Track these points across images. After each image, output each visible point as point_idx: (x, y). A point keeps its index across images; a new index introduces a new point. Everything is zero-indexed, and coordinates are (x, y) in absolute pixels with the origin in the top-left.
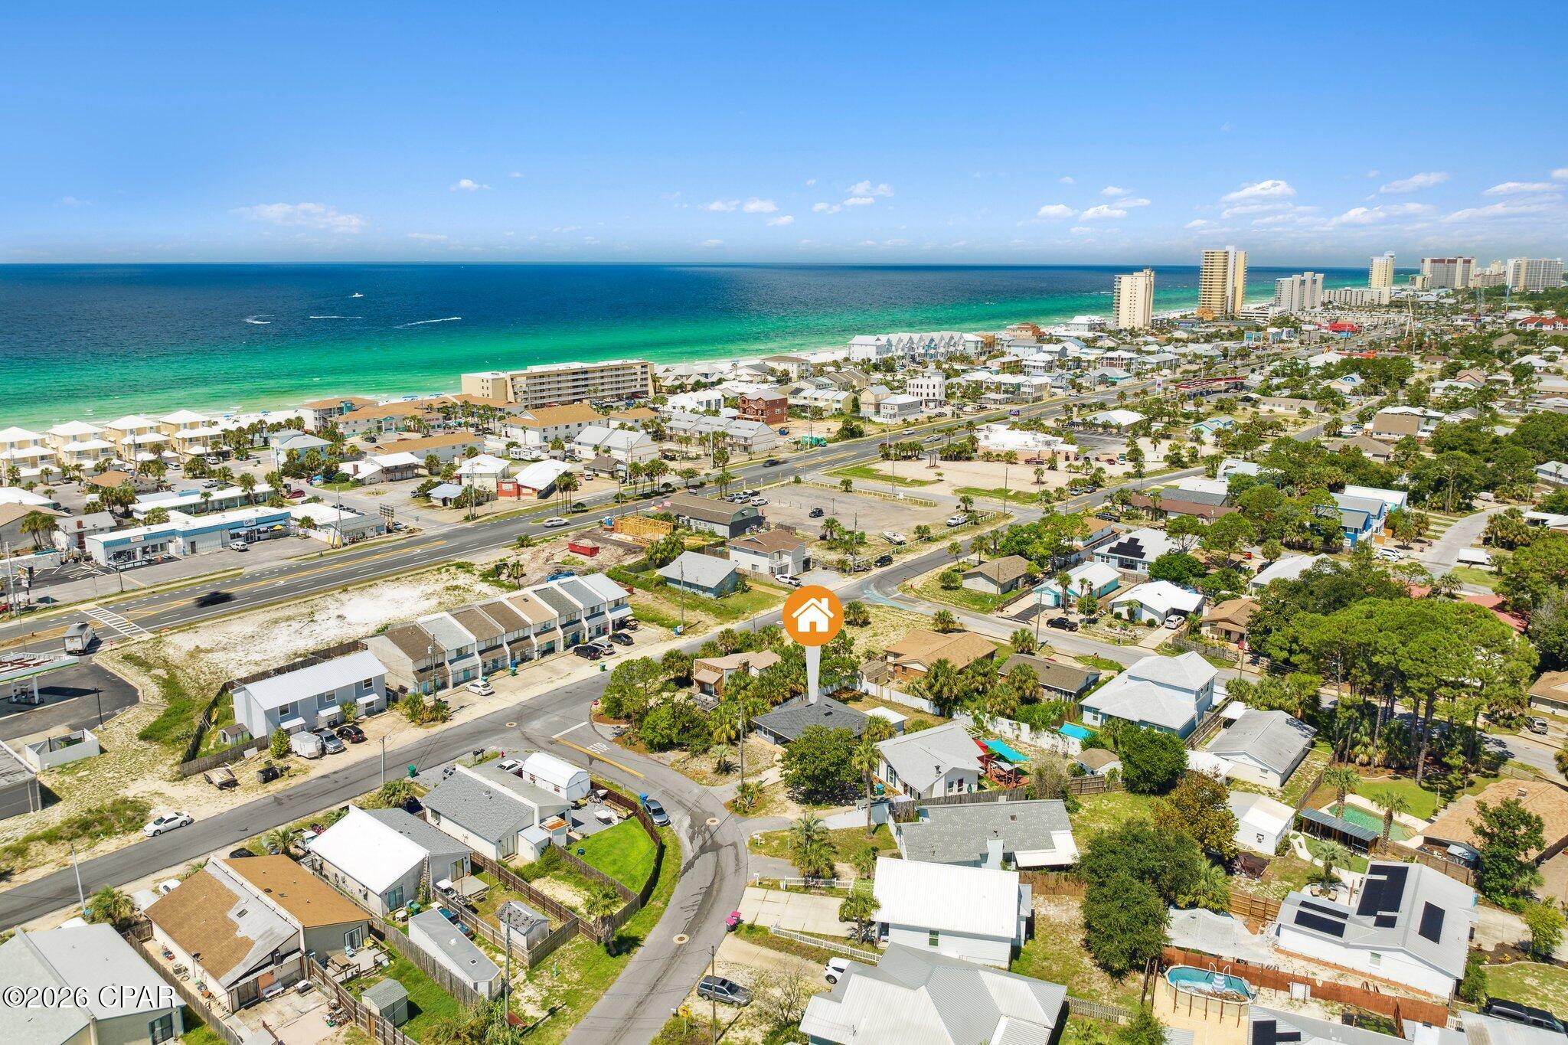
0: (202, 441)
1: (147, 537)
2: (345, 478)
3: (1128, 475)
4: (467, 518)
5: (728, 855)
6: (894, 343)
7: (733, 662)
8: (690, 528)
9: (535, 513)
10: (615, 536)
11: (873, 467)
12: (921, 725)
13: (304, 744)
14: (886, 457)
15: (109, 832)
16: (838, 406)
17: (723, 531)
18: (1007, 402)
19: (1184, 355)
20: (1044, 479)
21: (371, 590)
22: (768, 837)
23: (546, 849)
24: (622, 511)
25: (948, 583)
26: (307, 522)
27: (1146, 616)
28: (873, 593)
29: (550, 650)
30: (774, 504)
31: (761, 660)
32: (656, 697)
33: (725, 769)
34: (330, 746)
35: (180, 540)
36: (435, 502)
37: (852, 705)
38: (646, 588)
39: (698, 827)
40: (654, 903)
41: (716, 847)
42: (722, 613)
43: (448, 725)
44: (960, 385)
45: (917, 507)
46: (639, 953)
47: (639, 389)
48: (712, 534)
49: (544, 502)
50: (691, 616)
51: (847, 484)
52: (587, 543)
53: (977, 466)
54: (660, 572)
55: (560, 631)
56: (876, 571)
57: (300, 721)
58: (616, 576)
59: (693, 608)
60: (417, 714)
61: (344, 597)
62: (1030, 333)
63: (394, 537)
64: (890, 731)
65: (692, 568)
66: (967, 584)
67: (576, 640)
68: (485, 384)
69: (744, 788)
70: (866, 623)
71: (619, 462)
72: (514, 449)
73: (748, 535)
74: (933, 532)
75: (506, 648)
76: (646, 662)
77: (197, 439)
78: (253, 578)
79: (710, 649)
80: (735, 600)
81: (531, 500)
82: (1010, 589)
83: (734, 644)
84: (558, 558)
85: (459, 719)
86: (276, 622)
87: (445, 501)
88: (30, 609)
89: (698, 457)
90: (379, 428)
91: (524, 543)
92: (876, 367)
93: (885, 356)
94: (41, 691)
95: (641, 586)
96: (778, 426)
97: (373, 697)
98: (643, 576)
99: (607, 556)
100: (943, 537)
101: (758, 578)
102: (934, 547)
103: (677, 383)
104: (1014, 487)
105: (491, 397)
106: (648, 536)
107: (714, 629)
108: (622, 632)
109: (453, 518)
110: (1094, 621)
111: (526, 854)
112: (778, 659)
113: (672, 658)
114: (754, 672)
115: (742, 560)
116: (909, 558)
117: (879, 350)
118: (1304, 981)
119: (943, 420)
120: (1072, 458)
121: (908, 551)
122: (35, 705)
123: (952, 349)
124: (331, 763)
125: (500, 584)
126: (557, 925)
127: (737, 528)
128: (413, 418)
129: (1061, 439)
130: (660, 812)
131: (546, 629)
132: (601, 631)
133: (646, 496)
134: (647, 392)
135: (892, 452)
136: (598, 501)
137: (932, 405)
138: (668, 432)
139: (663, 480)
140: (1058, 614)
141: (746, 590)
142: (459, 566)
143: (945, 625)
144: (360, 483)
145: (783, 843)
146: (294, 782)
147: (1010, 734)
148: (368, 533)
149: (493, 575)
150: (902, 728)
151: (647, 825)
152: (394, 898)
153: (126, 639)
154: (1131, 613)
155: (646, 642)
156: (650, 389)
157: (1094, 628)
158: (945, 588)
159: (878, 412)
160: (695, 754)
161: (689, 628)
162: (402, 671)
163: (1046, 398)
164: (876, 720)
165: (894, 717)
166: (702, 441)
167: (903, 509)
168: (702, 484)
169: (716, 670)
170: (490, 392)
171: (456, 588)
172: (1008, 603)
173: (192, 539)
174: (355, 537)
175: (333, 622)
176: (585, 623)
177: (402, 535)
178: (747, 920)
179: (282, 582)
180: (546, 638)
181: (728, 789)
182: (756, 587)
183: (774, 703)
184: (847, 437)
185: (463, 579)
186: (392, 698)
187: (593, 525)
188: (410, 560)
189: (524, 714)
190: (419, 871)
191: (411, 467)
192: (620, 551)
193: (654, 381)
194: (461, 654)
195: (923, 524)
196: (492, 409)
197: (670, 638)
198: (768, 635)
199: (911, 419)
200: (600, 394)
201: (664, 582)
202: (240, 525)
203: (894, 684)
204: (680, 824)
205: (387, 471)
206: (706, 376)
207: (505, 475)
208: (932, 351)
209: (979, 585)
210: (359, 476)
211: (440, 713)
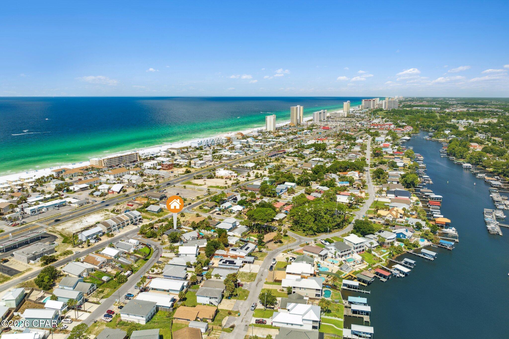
0: (32, 182)
1: (38, 208)
2: (71, 191)
3: (245, 181)
4: (103, 199)
5: (160, 250)
6: (203, 142)
7: (160, 224)
8: (151, 199)
9: (118, 197)
10: (136, 202)
11: (192, 181)
12: (190, 231)
13: (92, 241)
14: (195, 178)
15: (69, 254)
16: (186, 163)
17: (158, 199)
18: (228, 160)
19: (277, 142)
20: (227, 183)
21: (90, 216)
22: (166, 247)
23: (134, 251)
24: (137, 195)
25: (201, 208)
26: (70, 203)
27: (233, 212)
28: (187, 211)
29: (128, 224)
30: (169, 192)
31: (165, 224)
32: (148, 230)
33: (159, 240)
34: (97, 241)
35: (45, 208)
36: (95, 196)
37: (180, 230)
38: (144, 212)
39: (155, 247)
40: (150, 255)
41: (158, 249)
42: (159, 216)
43: (114, 237)
44: (217, 156)
45: (199, 191)
46: (148, 261)
47: (135, 160)
48: (156, 200)
49: (119, 194)
50: (153, 217)
51: (185, 187)
52: (130, 204)
53: (215, 180)
54: (146, 209)
55: (130, 221)
56: (188, 206)
57: (91, 238)
58: (138, 210)
59: (153, 215)
60: (108, 235)
61: (85, 217)
62: (240, 135)
63: (89, 204)
64: (185, 233)
65: (152, 208)
66: (204, 208)
67: (132, 222)
68: (96, 162)
69: (162, 242)
70: (184, 216)
71: (134, 184)
72: (108, 181)
73: (163, 200)
74: (200, 197)
75: (121, 224)
76: (146, 225)
77: (30, 182)
78: (64, 215)
79: (156, 222)
80: (161, 213)
81: (116, 194)
82: (212, 208)
83: (160, 221)
84: (125, 207)
85: (115, 236)
86: (75, 223)
87: (97, 196)
88: (22, 224)
89: (152, 181)
90: (72, 176)
91: (118, 204)
92: (198, 149)
93: (200, 145)
94: (41, 237)
95: (143, 212)
96: (171, 170)
97: (101, 234)
98: (143, 210)
99: (135, 206)
100: (202, 198)
101: (165, 209)
102: (200, 200)
103: (146, 157)
104: (220, 185)
105: (98, 165)
106: (143, 201)
107: (157, 219)
108: (140, 221)
109: (100, 200)
110: (225, 213)
111: (132, 251)
112: (168, 223)
113: (150, 224)
114: (164, 225)
115: (162, 206)
116: (195, 203)
117: (199, 144)
118: (230, 256)
119: (211, 166)
120: (235, 177)
121: (195, 201)
122: (40, 240)
123: (219, 142)
124: (97, 244)
125: (115, 213)
126: (137, 258)
127: (161, 199)
128: (81, 173)
129: (234, 172)
130: (150, 245)
131: (127, 221)
132: (137, 221)
133: (141, 192)
134: (137, 160)
135: (196, 177)
136: (131, 194)
137: (209, 162)
138: (144, 174)
139: (145, 188)
140: (219, 212)
141: (163, 211)
142: (106, 210)
143: (198, 215)
144: (75, 192)
145: (168, 248)
146: (93, 246)
147: (204, 232)
148: (84, 204)
149: (113, 211)
150: (187, 232)
151: (148, 247)
152: (115, 257)
153: (47, 228)
154: (231, 211)
155: (145, 222)
156: (138, 159)
157: (224, 214)
158: (200, 209)
159: (195, 165)
160: (155, 238)
161: (152, 219)
162: (104, 229)
163: (238, 158)
164: (183, 231)
165: (185, 231)
166: (153, 176)
167: (196, 192)
168: (153, 188)
169: (158, 225)
170: (98, 164)
171: (107, 214)
172: (211, 211)
173: (47, 208)
174: (81, 205)
175: (86, 222)
176: (134, 219)
177: (91, 204)
178: (162, 256)
179: (71, 215)
180: (127, 222)
181: (160, 242)
182: (165, 211)
183: (167, 230)
184: (187, 173)
185: (107, 213)
186: (104, 234)
187: (131, 199)
188: (95, 209)
189: (126, 235)
190: (118, 253)
191: (86, 187)
192: (138, 205)
193: (139, 157)
194: (114, 226)
195: (198, 196)
196: (99, 169)
197: (149, 221)
198: (167, 219)
199: (203, 167)
200: (126, 162)
201: (147, 211)
202: (56, 204)
203: (188, 226)
204: (153, 247)
205: (81, 189)
206: (153, 155)
207: (109, 189)
208: (213, 143)
209: (206, 208)
210: (75, 190)
211: (112, 235)
